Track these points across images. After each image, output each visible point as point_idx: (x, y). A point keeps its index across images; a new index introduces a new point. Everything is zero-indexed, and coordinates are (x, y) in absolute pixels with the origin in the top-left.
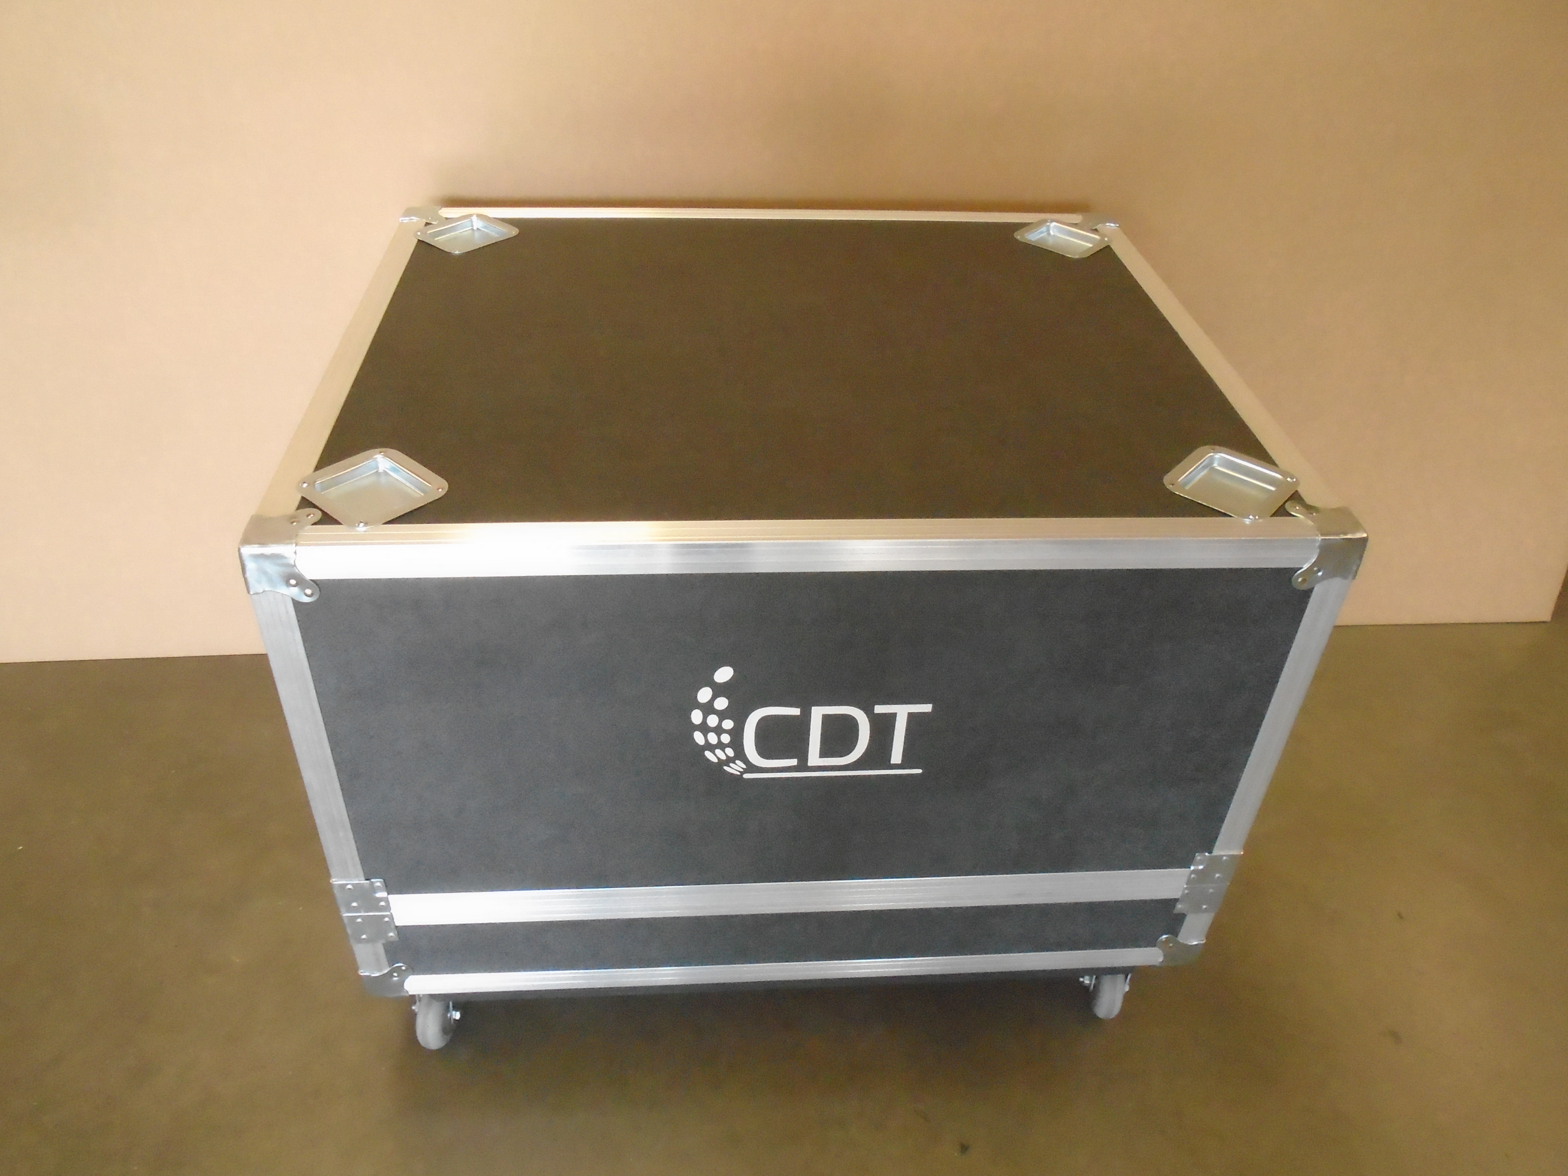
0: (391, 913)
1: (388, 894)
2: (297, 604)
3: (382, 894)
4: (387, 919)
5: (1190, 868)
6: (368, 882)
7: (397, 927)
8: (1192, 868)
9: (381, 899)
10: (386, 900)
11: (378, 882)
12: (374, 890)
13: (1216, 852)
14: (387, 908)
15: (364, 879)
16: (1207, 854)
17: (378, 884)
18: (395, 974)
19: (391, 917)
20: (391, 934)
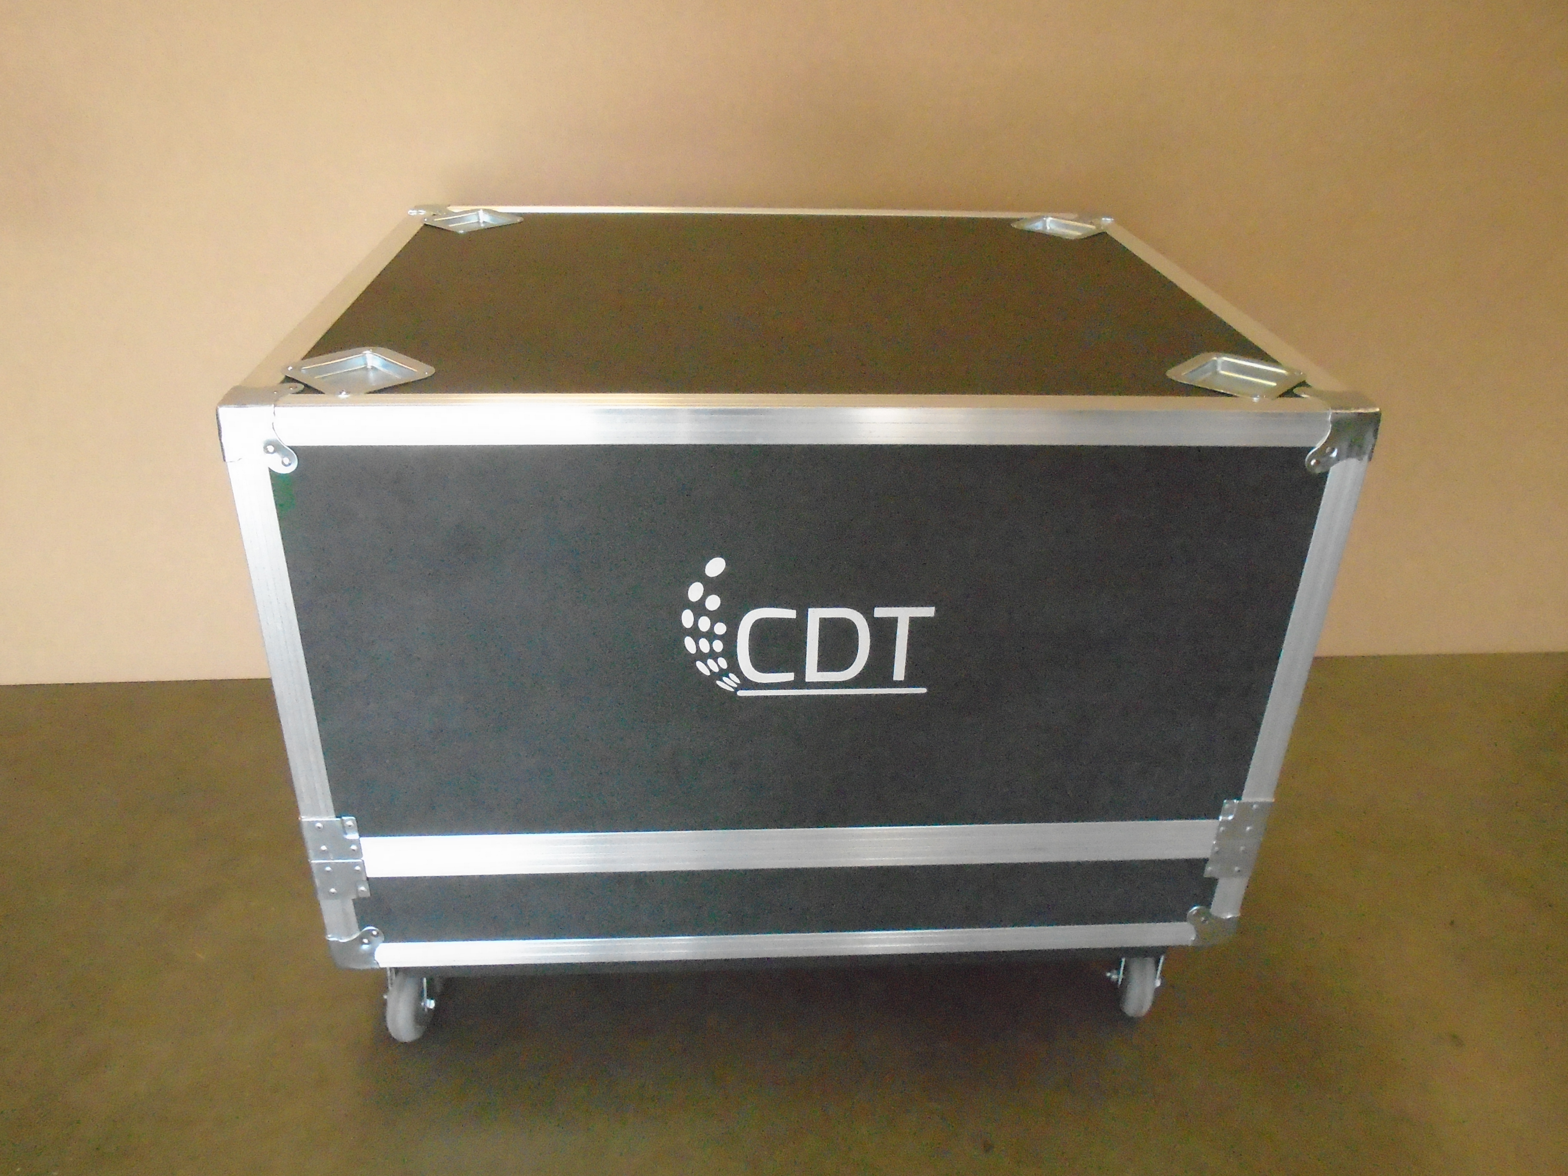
0: (363, 861)
1: (360, 836)
2: (275, 477)
3: (353, 836)
4: (358, 868)
5: (1218, 819)
6: (339, 819)
7: (368, 879)
8: (1221, 818)
9: (352, 842)
10: (358, 843)
11: (350, 821)
12: (345, 829)
13: (1244, 799)
14: (358, 853)
15: (334, 816)
16: (1235, 801)
17: (350, 823)
18: (366, 941)
19: (363, 865)
20: (362, 888)
